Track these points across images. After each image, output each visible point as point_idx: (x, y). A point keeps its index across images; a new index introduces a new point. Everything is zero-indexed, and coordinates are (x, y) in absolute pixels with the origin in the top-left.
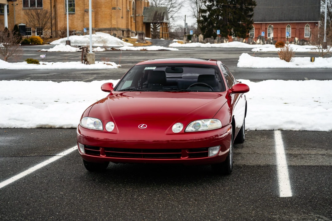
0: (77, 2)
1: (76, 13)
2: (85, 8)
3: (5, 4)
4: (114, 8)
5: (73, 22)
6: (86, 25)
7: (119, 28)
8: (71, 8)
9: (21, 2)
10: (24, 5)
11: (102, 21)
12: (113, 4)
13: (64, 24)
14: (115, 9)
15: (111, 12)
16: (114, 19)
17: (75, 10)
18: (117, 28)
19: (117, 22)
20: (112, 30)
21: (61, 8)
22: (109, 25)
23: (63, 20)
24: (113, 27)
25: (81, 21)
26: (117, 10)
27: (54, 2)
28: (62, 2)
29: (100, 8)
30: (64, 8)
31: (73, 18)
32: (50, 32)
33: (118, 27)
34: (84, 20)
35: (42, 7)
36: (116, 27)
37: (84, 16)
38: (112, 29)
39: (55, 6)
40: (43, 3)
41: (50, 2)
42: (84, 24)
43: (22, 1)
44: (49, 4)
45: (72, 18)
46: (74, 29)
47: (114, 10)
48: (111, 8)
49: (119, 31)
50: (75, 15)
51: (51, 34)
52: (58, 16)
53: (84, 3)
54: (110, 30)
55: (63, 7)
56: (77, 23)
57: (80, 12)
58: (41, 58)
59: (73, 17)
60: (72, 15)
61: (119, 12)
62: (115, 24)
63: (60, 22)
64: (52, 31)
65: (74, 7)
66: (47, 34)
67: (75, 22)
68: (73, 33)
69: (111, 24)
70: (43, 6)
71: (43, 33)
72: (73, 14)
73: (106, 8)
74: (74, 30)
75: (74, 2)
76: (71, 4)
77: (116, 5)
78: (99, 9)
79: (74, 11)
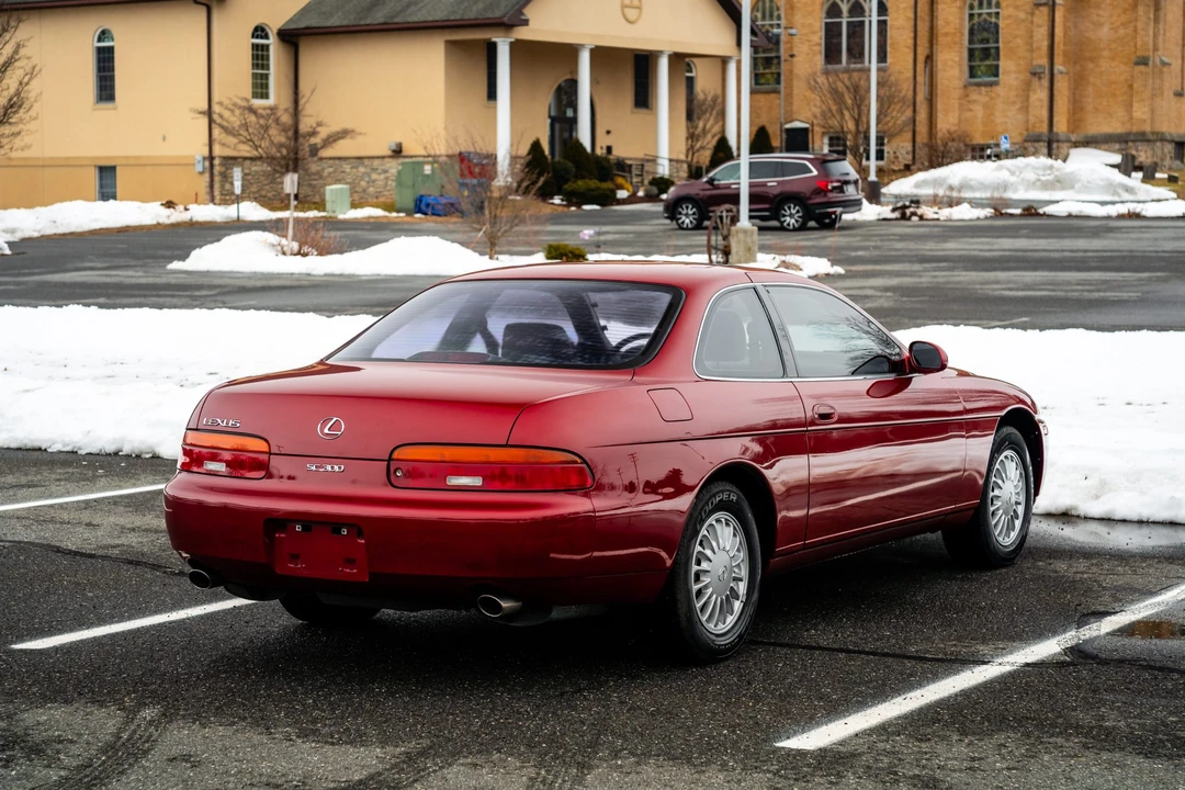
0: (1009, 42)
1: (1001, 82)
2: (1035, 63)
3: (730, 58)
4: (1143, 61)
5: (992, 114)
6: (1035, 123)
7: (1157, 133)
8: (988, 63)
9: (817, 48)
10: (827, 56)
11: (1096, 109)
12: (1139, 43)
13: (960, 121)
14: (1146, 64)
15: (1132, 76)
16: (1142, 100)
17: (1001, 71)
18: (1153, 133)
19: (1153, 111)
20: (1133, 141)
21: (950, 63)
22: (1123, 124)
23: (957, 106)
24: (1135, 129)
25: (1020, 109)
26: (1155, 65)
27: (927, 45)
28: (955, 43)
29: (1092, 60)
30: (960, 65)
31: (991, 98)
32: (910, 149)
33: (1157, 130)
34: (1027, 107)
35: (886, 62)
36: (1147, 128)
37: (1028, 90)
38: (1132, 138)
39: (930, 59)
40: (889, 49)
41: (912, 46)
42: (1027, 121)
43: (820, 45)
44: (907, 50)
45: (987, 99)
46: (993, 138)
47: (1142, 68)
48: (1134, 59)
49: (1158, 144)
50: (998, 89)
51: (910, 157)
52: (939, 91)
53: (1031, 45)
54: (1127, 142)
55: (957, 59)
56: (1006, 116)
57: (1017, 78)
58: (584, 240)
59: (993, 95)
60: (989, 89)
61: (1161, 72)
62: (1144, 117)
63: (946, 115)
64: (914, 146)
65: (998, 59)
66: (896, 157)
67: (997, 113)
68: (989, 152)
69: (1131, 118)
70: (889, 60)
71: (886, 155)
72: (991, 84)
73: (1113, 59)
74: (991, 142)
75: (997, 41)
76: (987, 49)
77: (1151, 47)
78: (1090, 66)
79: (997, 75)
